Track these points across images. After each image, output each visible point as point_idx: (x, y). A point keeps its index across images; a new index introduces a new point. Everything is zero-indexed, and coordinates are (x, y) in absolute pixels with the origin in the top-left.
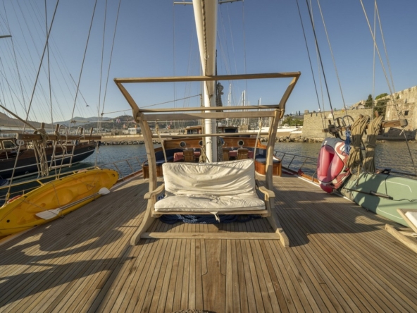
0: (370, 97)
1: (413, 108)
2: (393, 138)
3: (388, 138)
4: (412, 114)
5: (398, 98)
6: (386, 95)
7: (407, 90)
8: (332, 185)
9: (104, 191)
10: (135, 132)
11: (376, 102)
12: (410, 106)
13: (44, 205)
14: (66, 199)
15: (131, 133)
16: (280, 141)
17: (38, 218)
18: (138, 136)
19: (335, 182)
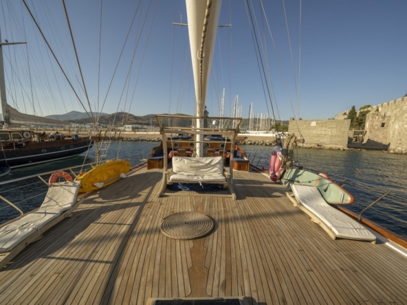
0: (354, 108)
1: (389, 120)
2: (370, 147)
3: (366, 147)
4: (388, 126)
5: (378, 110)
6: (369, 106)
7: (385, 104)
8: (276, 176)
9: (123, 175)
10: (131, 130)
11: (358, 112)
12: (386, 119)
13: (96, 179)
14: (106, 178)
15: (126, 130)
16: (266, 145)
17: (95, 186)
18: (133, 133)
19: (277, 174)
